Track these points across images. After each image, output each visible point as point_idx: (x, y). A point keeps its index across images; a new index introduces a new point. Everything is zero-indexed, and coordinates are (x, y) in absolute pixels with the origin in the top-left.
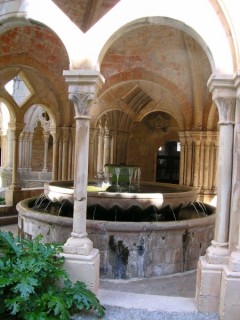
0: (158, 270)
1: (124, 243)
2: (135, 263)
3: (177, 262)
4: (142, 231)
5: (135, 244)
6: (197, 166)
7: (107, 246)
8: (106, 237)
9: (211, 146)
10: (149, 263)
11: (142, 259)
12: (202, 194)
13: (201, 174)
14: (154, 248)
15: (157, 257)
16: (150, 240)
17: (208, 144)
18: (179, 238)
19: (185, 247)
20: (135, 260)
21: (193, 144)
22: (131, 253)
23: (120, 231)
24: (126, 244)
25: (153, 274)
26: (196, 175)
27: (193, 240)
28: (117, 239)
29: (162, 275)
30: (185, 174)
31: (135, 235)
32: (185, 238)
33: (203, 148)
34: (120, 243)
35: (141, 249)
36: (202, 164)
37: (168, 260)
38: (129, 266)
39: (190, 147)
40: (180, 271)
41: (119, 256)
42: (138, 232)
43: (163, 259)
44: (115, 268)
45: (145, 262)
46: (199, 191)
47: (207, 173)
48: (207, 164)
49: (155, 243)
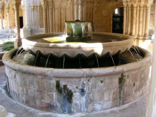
0: (98, 107)
1: (68, 86)
2: (78, 102)
3: (114, 99)
4: (82, 77)
5: (77, 88)
6: (134, 21)
7: (55, 89)
8: (54, 82)
9: (144, 7)
10: (90, 101)
11: (84, 99)
12: (138, 39)
13: (137, 26)
14: (94, 90)
15: (97, 97)
16: (90, 83)
17: (142, 6)
18: (116, 81)
19: (121, 88)
20: (78, 99)
21: (132, 6)
22: (74, 94)
23: (64, 78)
24: (69, 87)
25: (93, 110)
26: (134, 26)
27: (128, 81)
28: (62, 83)
29: (101, 110)
30: (127, 26)
31: (77, 80)
32: (121, 80)
33: (138, 8)
34: (65, 86)
35: (83, 91)
36: (138, 19)
37: (106, 98)
38: (73, 104)
39: (130, 9)
40: (117, 106)
41: (64, 97)
42: (80, 78)
43: (102, 98)
44: (63, 106)
45: (87, 101)
46: (136, 37)
47: (141, 25)
48: (141, 19)
49: (94, 86)
